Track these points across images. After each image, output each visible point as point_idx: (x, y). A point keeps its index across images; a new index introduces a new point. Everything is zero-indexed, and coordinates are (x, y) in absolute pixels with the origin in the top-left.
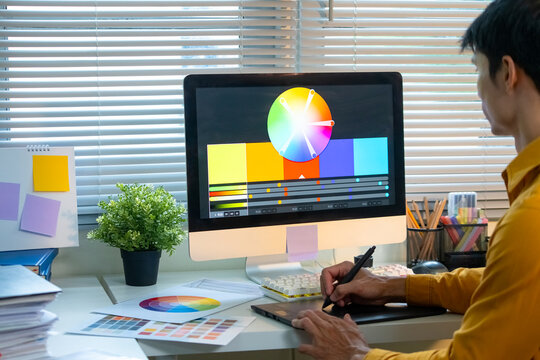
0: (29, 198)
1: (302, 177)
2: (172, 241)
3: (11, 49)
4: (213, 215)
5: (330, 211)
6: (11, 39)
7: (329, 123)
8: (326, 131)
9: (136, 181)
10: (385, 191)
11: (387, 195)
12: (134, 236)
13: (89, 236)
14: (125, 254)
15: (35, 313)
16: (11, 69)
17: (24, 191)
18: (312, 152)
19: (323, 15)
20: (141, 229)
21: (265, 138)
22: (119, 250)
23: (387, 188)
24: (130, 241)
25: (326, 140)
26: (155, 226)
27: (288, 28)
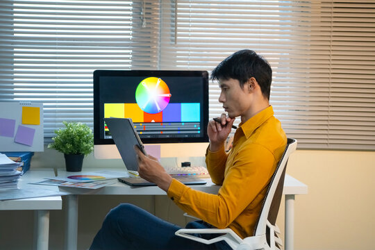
0: (20, 127)
1: (153, 121)
2: (88, 150)
3: (15, 55)
4: (106, 137)
5: (168, 138)
6: (15, 50)
7: (168, 95)
8: (166, 99)
9: (75, 122)
10: (198, 130)
11: (199, 132)
12: (69, 146)
13: (49, 147)
14: (66, 156)
15: (12, 170)
16: (15, 65)
17: (18, 124)
18: (159, 109)
19: (172, 41)
20: (73, 144)
21: (134, 101)
22: (63, 154)
23: (199, 128)
24: (67, 149)
25: (167, 104)
26: (79, 142)
27: (155, 47)
